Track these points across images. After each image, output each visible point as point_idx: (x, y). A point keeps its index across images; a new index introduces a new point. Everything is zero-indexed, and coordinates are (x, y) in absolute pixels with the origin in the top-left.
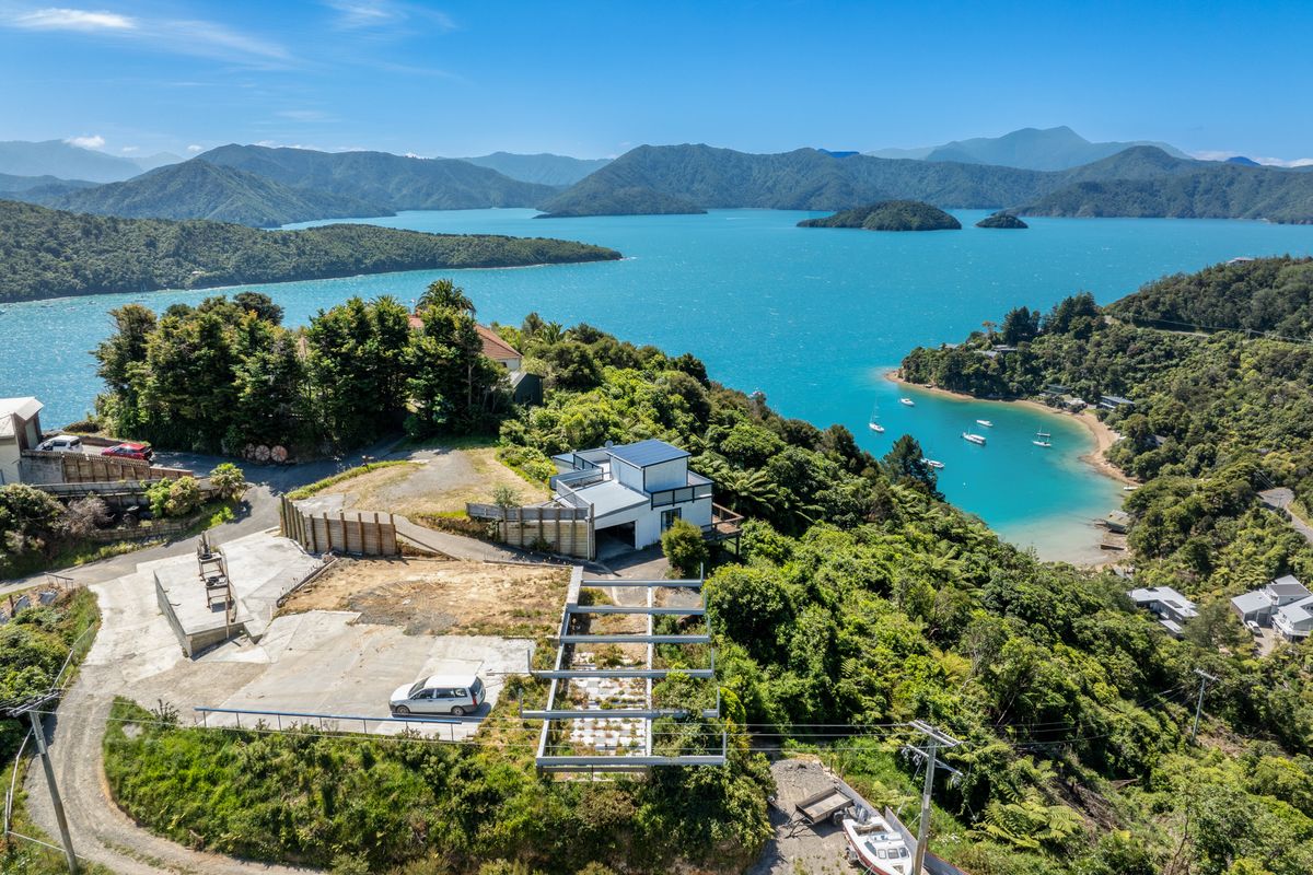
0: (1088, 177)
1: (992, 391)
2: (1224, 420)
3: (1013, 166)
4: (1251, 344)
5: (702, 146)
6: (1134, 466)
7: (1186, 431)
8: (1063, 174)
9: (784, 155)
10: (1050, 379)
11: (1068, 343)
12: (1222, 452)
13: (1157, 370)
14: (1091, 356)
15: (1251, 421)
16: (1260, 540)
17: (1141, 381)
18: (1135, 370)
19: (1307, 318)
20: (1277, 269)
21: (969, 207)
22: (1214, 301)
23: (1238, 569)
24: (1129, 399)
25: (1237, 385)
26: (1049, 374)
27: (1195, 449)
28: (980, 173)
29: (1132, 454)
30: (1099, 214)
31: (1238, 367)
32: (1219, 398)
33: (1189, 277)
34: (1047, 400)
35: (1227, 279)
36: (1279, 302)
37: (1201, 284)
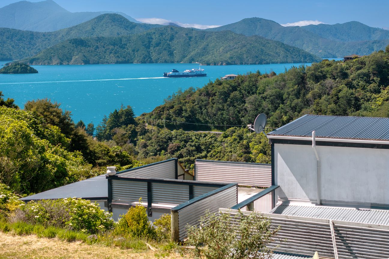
8: (56, 34)
19: (286, 113)
20: (256, 81)
22: (220, 106)
30: (87, 62)
33: (199, 90)
35: (226, 90)
36: (264, 104)
37: (208, 94)
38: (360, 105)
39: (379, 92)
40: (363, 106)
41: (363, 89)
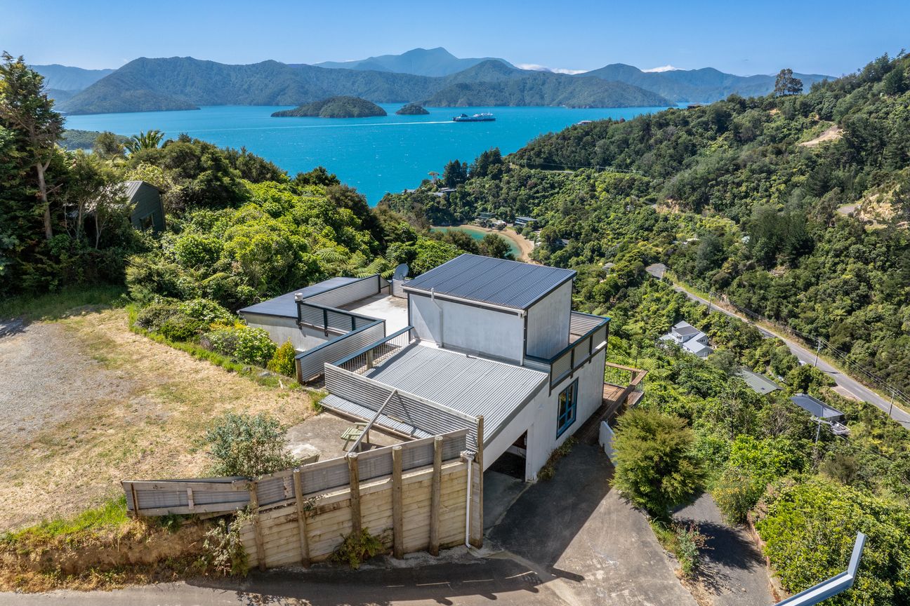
0: (461, 80)
1: (444, 220)
2: (601, 224)
3: (413, 73)
4: (600, 176)
5: (189, 59)
6: (552, 261)
7: (580, 234)
8: (445, 79)
9: (253, 65)
10: (480, 209)
11: (488, 183)
12: (604, 246)
13: (547, 197)
14: (504, 191)
15: (618, 223)
16: (658, 300)
17: (538, 205)
18: (534, 198)
19: (629, 157)
20: (607, 127)
21: (388, 102)
22: (574, 149)
23: (651, 321)
24: (532, 217)
25: (596, 202)
26: (479, 205)
27: (588, 246)
28: (392, 78)
29: (549, 253)
30: (471, 105)
31: (595, 191)
32: (595, 211)
33: (557, 134)
34: (481, 223)
35: (580, 134)
36: (612, 147)
37: (564, 138)
38: (696, 151)
39: (715, 139)
40: (699, 152)
41: (701, 136)
